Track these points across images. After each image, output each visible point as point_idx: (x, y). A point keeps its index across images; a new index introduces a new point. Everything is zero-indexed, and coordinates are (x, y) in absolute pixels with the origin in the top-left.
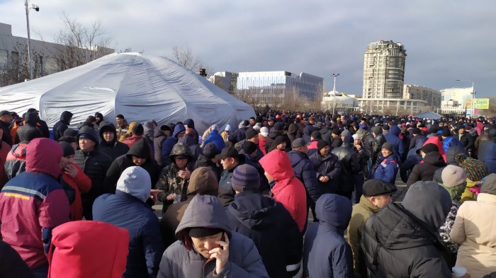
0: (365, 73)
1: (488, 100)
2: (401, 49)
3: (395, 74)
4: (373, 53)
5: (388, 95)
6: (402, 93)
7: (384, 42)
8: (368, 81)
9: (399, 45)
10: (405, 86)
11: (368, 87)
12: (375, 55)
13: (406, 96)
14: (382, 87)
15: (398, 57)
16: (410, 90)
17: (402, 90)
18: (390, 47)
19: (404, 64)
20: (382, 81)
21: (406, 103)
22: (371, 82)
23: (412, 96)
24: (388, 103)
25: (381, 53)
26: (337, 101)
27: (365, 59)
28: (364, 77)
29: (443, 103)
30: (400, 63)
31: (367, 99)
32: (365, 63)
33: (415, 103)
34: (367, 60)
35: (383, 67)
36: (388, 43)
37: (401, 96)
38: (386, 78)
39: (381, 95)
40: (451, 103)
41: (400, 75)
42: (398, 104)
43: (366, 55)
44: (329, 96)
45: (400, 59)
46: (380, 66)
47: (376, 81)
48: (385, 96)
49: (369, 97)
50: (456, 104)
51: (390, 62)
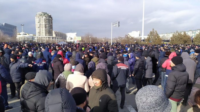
0: (36, 25)
1: (81, 37)
2: (50, 17)
3: (49, 26)
4: (39, 17)
5: (47, 35)
6: (52, 34)
7: (43, 13)
8: (38, 29)
9: (49, 15)
10: (53, 32)
11: (38, 31)
12: (40, 18)
13: (54, 35)
14: (44, 32)
15: (49, 20)
16: (55, 33)
17: (52, 33)
18: (46, 15)
19: (52, 23)
20: (44, 29)
21: (54, 38)
22: (39, 29)
23: (56, 35)
24: (47, 38)
25: (42, 17)
26: (25, 37)
27: (36, 19)
28: (36, 27)
29: (67, 38)
30: (50, 22)
31: (38, 36)
32: (36, 21)
33: (57, 38)
34: (37, 20)
35: (44, 23)
36: (45, 14)
37: (52, 35)
38: (46, 28)
39: (44, 35)
40: (70, 38)
41: (51, 27)
42: (51, 38)
43: (36, 18)
44: (20, 34)
45: (50, 21)
46: (42, 23)
47: (42, 29)
48: (46, 35)
49: (39, 35)
50: (71, 39)
51: (46, 21)
